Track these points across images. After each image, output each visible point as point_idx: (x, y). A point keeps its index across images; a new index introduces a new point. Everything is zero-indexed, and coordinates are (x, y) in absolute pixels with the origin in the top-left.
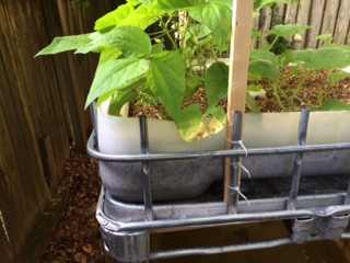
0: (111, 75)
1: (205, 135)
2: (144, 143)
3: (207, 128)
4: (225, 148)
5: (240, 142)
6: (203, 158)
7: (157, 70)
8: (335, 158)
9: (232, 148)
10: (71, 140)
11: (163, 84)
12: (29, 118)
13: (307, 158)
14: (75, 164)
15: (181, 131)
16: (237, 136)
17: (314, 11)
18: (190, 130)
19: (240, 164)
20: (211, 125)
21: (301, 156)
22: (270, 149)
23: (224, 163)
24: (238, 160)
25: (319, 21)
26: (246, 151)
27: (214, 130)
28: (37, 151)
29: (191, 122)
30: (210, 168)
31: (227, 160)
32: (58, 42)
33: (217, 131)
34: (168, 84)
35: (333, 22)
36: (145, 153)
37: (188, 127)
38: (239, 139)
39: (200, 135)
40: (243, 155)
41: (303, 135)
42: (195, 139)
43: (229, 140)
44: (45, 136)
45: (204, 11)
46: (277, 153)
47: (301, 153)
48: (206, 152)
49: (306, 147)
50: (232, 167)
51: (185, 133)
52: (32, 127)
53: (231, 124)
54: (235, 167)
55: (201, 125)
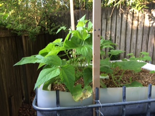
0: (45, 76)
1: (84, 98)
2: (58, 102)
3: (85, 95)
4: (92, 104)
5: (99, 101)
6: (83, 109)
7: (64, 72)
8: (139, 107)
9: (95, 104)
10: (23, 97)
11: (66, 77)
12: (5, 88)
13: (127, 107)
14: (24, 109)
15: (73, 97)
16: (97, 98)
17: (127, 41)
18: (77, 96)
19: (99, 111)
20: (86, 94)
21: (125, 107)
22: (111, 104)
23: (92, 110)
24: (98, 109)
25: (129, 45)
26: (101, 105)
27: (87, 96)
28: (7, 104)
29: (78, 92)
30: (86, 113)
31: (94, 109)
32: (23, 60)
33: (89, 97)
34: (68, 77)
35: (135, 45)
36: (58, 107)
37: (76, 95)
38: (98, 99)
39: (82, 98)
40: (100, 107)
41: (124, 97)
42: (79, 100)
43: (94, 100)
44: (12, 96)
45: (82, 49)
46: (114, 106)
47: (124, 105)
48: (84, 105)
49: (126, 102)
50: (96, 112)
51: (75, 98)
52: (6, 92)
53: (94, 93)
54: (97, 112)
55: (82, 94)
